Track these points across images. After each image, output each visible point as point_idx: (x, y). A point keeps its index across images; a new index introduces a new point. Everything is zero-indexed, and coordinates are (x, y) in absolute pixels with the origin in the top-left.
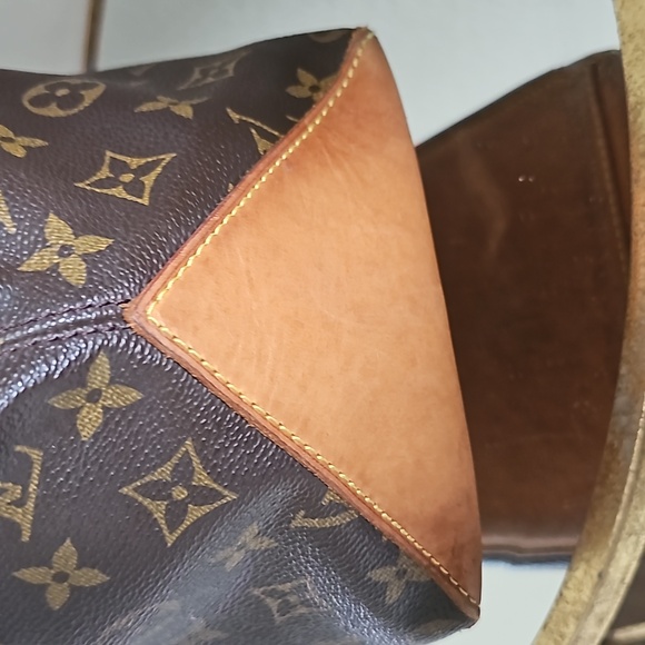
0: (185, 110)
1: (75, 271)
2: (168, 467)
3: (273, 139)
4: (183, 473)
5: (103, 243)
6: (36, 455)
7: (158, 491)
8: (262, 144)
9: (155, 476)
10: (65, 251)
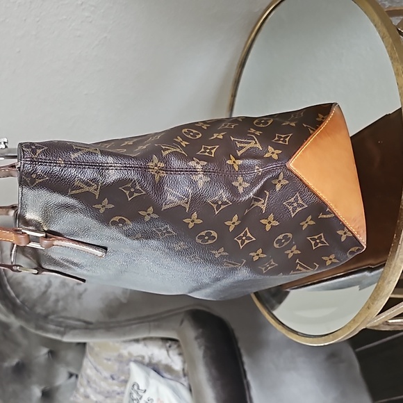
0: (293, 124)
1: (275, 157)
2: (293, 199)
3: (314, 131)
4: (296, 200)
5: (280, 152)
6: (268, 193)
7: (291, 204)
8: (311, 132)
9: (290, 201)
10: (273, 153)
